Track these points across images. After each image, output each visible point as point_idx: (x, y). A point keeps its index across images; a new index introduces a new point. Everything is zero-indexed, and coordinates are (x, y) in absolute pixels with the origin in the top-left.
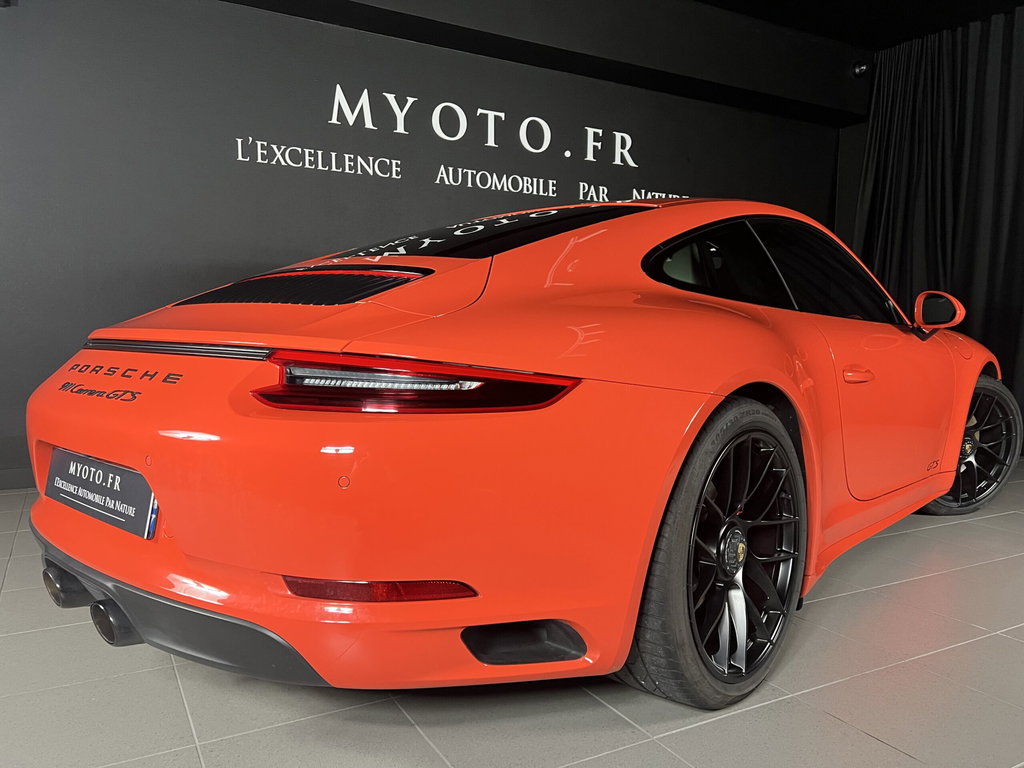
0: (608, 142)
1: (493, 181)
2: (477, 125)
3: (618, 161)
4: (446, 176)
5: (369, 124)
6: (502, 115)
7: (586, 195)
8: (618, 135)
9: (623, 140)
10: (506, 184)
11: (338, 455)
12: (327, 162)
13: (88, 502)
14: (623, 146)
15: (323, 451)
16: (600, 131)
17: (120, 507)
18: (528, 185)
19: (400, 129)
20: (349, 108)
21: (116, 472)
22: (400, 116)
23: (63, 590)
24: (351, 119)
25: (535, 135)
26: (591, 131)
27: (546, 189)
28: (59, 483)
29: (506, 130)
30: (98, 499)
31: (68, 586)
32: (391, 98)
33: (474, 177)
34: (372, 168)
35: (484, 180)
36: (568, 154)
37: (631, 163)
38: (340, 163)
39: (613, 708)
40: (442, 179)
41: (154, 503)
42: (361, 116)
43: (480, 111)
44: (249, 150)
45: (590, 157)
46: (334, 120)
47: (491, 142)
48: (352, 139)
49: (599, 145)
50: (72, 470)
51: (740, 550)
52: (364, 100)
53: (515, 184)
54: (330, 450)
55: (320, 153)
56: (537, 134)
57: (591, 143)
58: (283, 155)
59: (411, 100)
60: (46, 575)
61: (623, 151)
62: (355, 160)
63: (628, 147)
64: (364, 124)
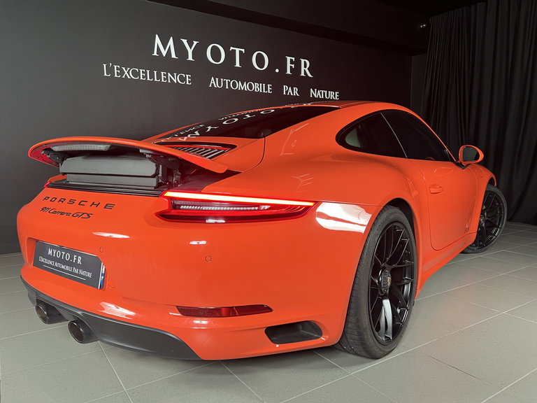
0: (297, 64)
1: (239, 86)
2: (230, 55)
3: (303, 74)
4: (214, 82)
5: (174, 56)
6: (243, 50)
7: (287, 92)
8: (303, 61)
9: (305, 63)
10: (246, 87)
11: (198, 245)
12: (152, 76)
13: (62, 270)
14: (305, 67)
15: (191, 243)
16: (294, 59)
17: (83, 273)
18: (257, 87)
19: (190, 58)
20: (163, 47)
21: (78, 254)
22: (190, 51)
23: (48, 315)
24: (164, 53)
25: (260, 61)
26: (289, 59)
27: (266, 89)
28: (42, 259)
29: (245, 58)
30: (67, 268)
32: (185, 41)
33: (229, 83)
34: (176, 79)
35: (234, 85)
36: (277, 71)
37: (310, 75)
38: (159, 77)
39: (329, 360)
40: (213, 84)
41: (103, 270)
42: (169, 52)
43: (232, 48)
44: (110, 70)
45: (289, 72)
46: (155, 54)
47: (238, 65)
48: (165, 64)
49: (293, 66)
50: (50, 252)
51: (388, 280)
52: (171, 42)
53: (251, 87)
54: (195, 243)
55: (148, 71)
56: (261, 60)
57: (289, 65)
58: (128, 73)
59: (195, 43)
61: (305, 69)
62: (167, 75)
63: (308, 67)
64: (171, 56)
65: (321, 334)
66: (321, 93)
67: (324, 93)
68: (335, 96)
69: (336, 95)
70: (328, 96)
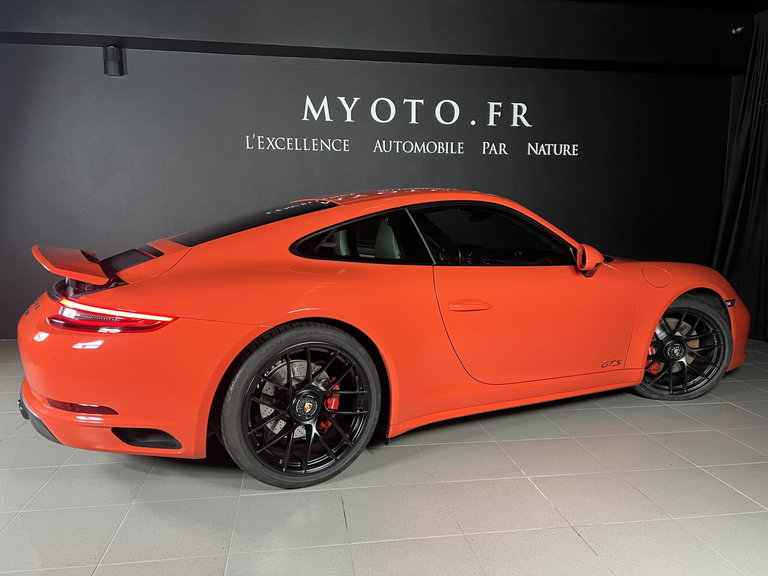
0: (507, 112)
1: (415, 147)
2: (403, 111)
3: (515, 124)
4: (380, 146)
5: (328, 119)
6: (422, 101)
7: (488, 150)
8: (516, 105)
9: (520, 108)
10: (425, 148)
12: (301, 145)
14: (520, 112)
18: (441, 148)
19: (349, 119)
20: (315, 110)
22: (349, 111)
24: (316, 116)
25: (447, 112)
26: (492, 105)
27: (455, 149)
29: (425, 112)
32: (342, 99)
33: (400, 145)
34: (330, 146)
35: (408, 147)
36: (473, 123)
37: (527, 124)
38: (309, 145)
40: (378, 149)
42: (323, 113)
43: (405, 101)
44: (253, 142)
45: (492, 123)
46: (305, 118)
47: (413, 121)
48: (319, 128)
49: (499, 114)
52: (325, 102)
53: (432, 147)
55: (296, 139)
56: (449, 111)
57: (492, 113)
58: (273, 143)
59: (356, 99)
61: (519, 114)
62: (319, 142)
63: (524, 112)
64: (325, 118)
65: (181, 447)
66: (546, 148)
67: (552, 148)
68: (571, 151)
69: (574, 150)
70: (558, 152)
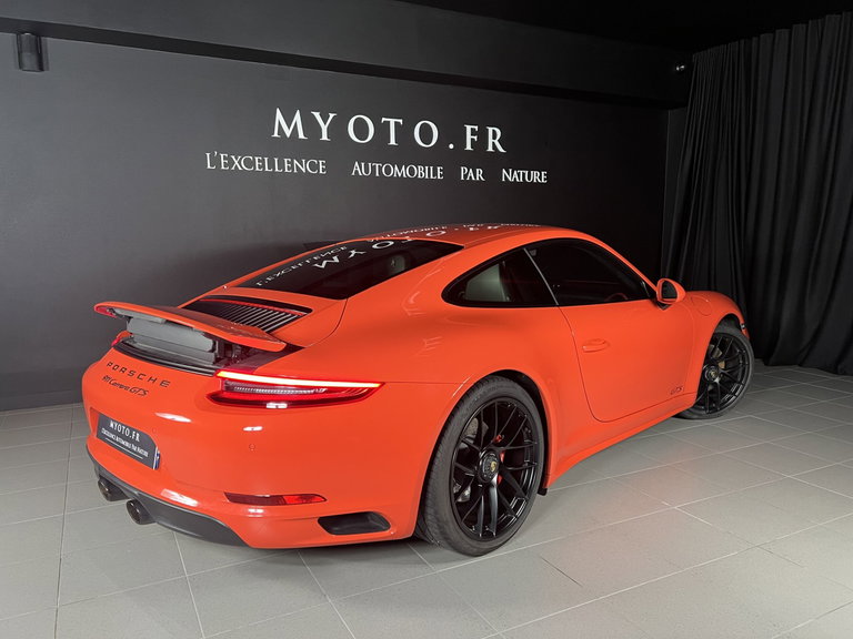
0: (482, 135)
1: (395, 171)
2: (382, 130)
3: (490, 149)
4: (359, 169)
5: (301, 136)
6: (401, 121)
7: (466, 176)
8: (490, 129)
9: (494, 133)
10: (405, 172)
11: (253, 432)
12: (271, 165)
13: (122, 445)
14: (494, 138)
16: (476, 128)
17: (140, 451)
18: (421, 172)
19: (325, 137)
20: (287, 125)
21: (137, 431)
22: (324, 128)
23: (110, 492)
24: (288, 133)
25: (426, 134)
26: (469, 128)
27: (436, 174)
28: (105, 432)
29: (404, 132)
30: (127, 444)
31: (112, 490)
32: (317, 115)
33: (380, 168)
34: (305, 167)
35: (388, 170)
36: (451, 146)
37: (501, 150)
38: (281, 165)
40: (357, 172)
41: (157, 451)
42: (295, 130)
43: (384, 119)
44: (215, 161)
45: (469, 147)
46: (276, 135)
47: (393, 142)
48: (290, 147)
49: (475, 138)
50: (112, 425)
51: (493, 465)
52: (297, 118)
53: (412, 171)
54: (249, 429)
55: (266, 159)
57: (469, 137)
58: (239, 163)
59: (332, 116)
60: (99, 484)
61: (494, 141)
62: (292, 163)
63: (498, 136)
64: (298, 136)
65: (388, 526)
66: (519, 174)
67: (524, 174)
68: (540, 178)
69: (543, 177)
70: (529, 179)
